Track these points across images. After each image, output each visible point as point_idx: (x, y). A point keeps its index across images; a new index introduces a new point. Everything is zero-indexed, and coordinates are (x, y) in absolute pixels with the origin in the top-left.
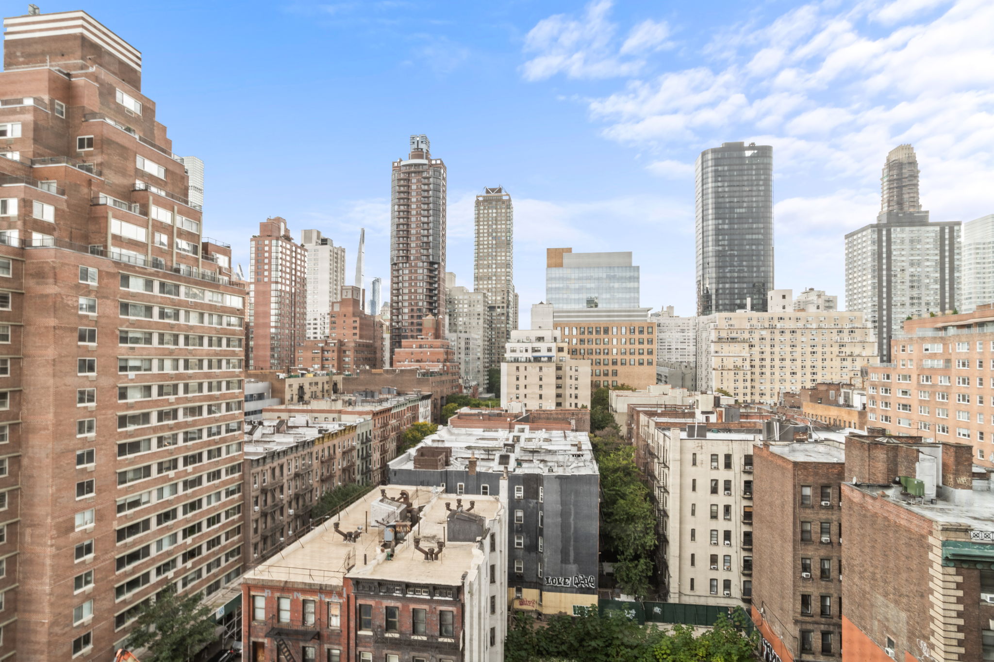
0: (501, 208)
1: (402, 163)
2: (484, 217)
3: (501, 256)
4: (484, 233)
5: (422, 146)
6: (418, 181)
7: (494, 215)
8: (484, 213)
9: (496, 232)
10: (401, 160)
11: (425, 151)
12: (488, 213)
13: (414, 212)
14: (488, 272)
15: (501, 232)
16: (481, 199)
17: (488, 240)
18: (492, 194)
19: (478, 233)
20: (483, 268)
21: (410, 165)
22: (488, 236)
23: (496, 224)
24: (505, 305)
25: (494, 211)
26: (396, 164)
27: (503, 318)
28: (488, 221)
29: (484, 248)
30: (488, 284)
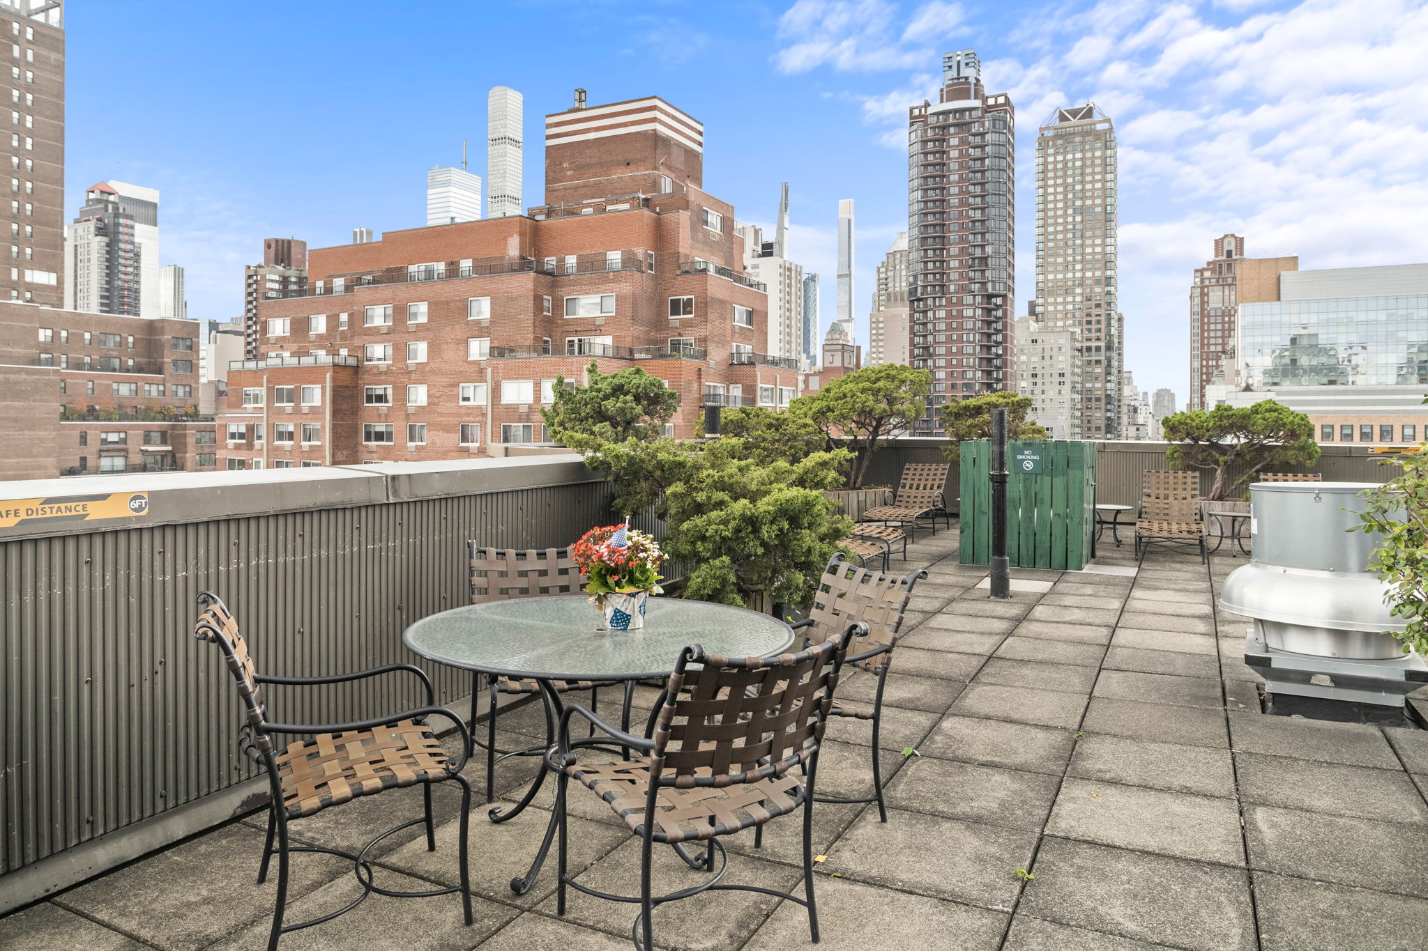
0: (1093, 150)
1: (930, 110)
2: (1055, 169)
3: (1093, 246)
4: (1055, 201)
5: (966, 72)
6: (963, 142)
7: (1078, 164)
8: (1055, 162)
9: (1083, 198)
10: (927, 105)
11: (972, 80)
12: (1065, 162)
13: (954, 201)
14: (1066, 280)
15: (1093, 197)
16: (1050, 133)
17: (1065, 215)
18: (1074, 121)
19: (1045, 202)
20: (1055, 272)
21: (946, 113)
22: (1066, 207)
23: (1082, 182)
24: (1102, 344)
25: (1079, 155)
26: (916, 112)
27: (1098, 370)
28: (1065, 176)
29: (1056, 232)
30: (1065, 303)
